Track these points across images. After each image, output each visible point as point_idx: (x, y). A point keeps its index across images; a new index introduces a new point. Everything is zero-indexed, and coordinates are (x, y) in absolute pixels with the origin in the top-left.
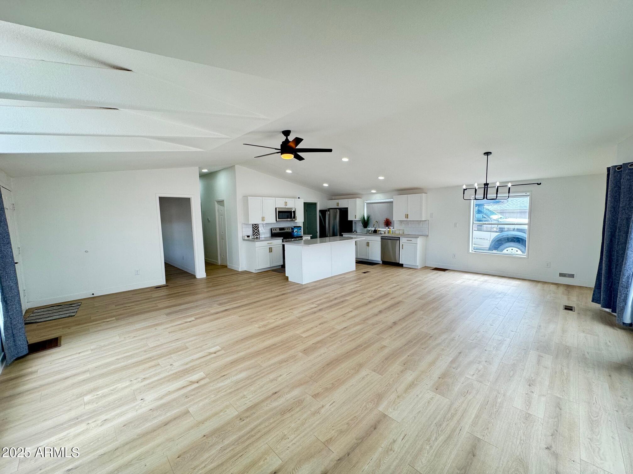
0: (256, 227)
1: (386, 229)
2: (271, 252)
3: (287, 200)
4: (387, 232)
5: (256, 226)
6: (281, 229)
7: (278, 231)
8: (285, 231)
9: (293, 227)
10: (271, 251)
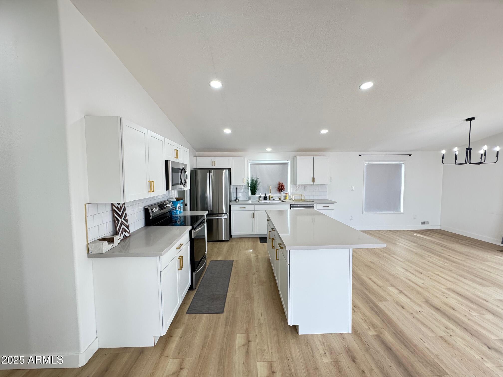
0: (120, 209)
1: (281, 195)
2: (183, 267)
5: (119, 206)
6: (161, 207)
7: (158, 212)
8: (166, 209)
9: (175, 200)
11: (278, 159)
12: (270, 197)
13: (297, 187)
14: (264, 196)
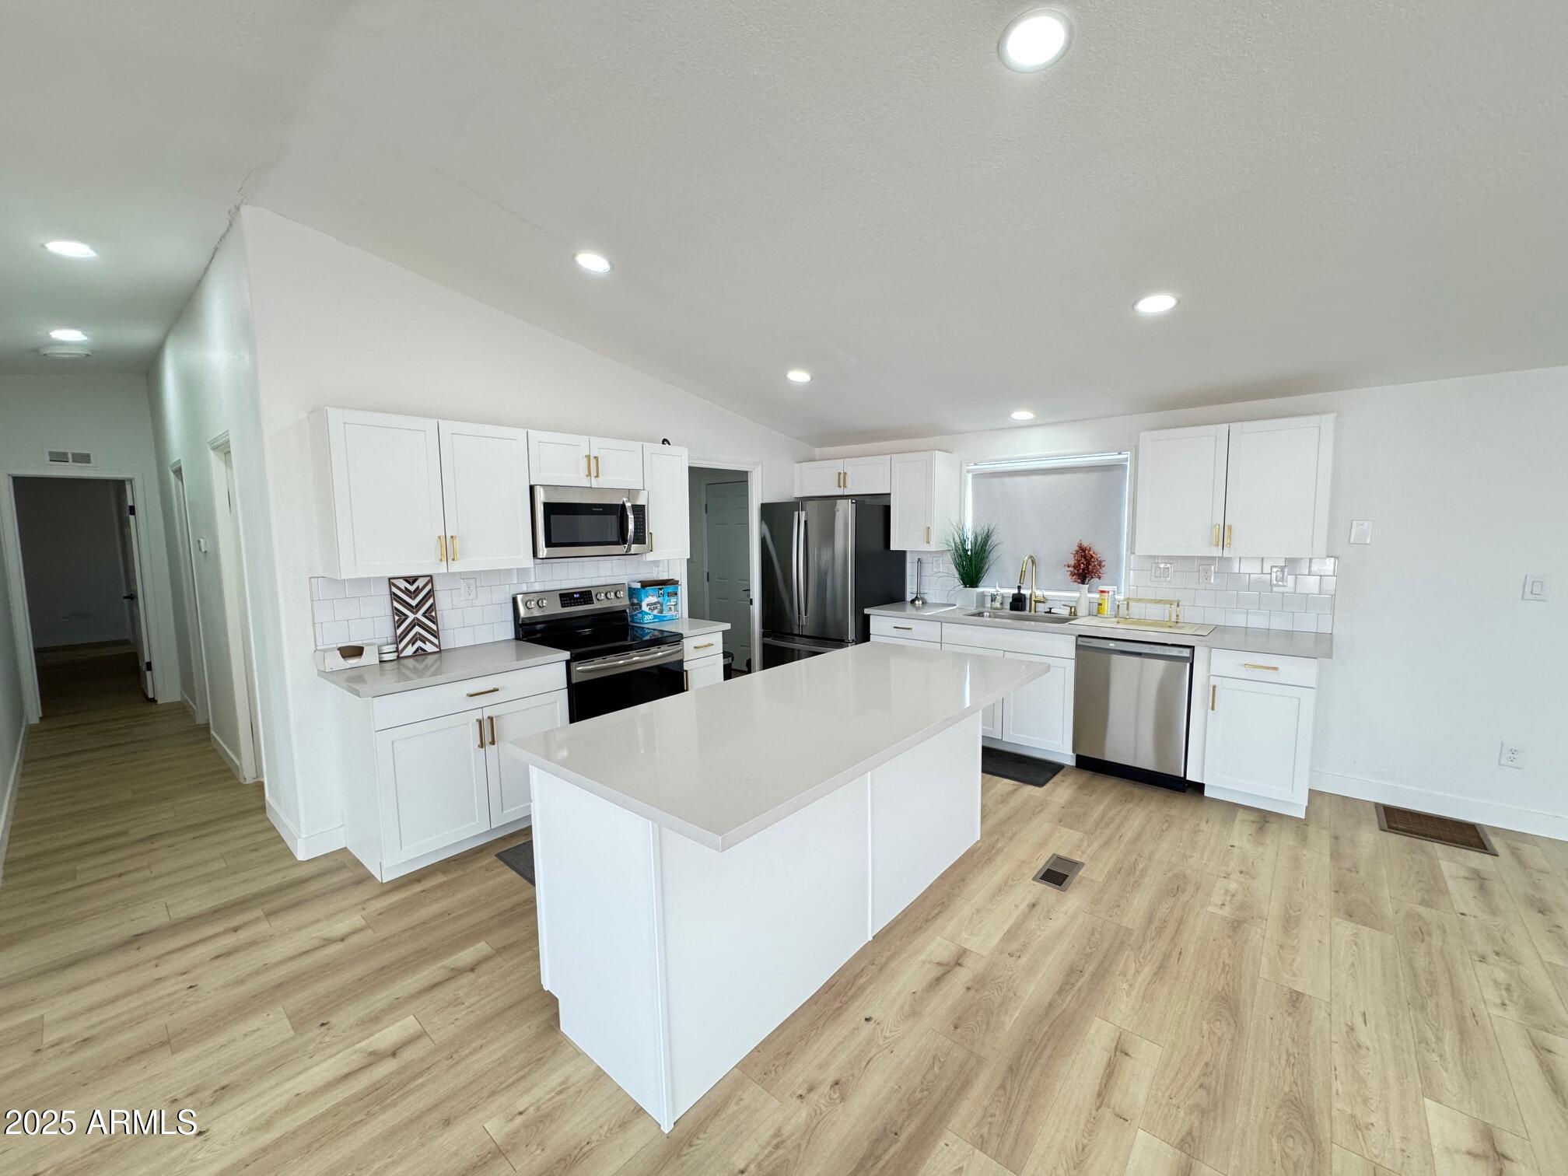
0: (413, 594)
1: (1082, 595)
2: (493, 743)
3: (598, 446)
4: (1082, 610)
5: (412, 588)
6: (567, 598)
7: (555, 608)
8: (596, 606)
9: (638, 586)
10: (488, 738)
11: (1077, 450)
12: (1033, 598)
13: (1162, 566)
14: (1014, 595)
